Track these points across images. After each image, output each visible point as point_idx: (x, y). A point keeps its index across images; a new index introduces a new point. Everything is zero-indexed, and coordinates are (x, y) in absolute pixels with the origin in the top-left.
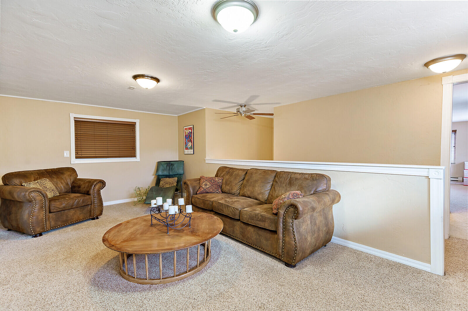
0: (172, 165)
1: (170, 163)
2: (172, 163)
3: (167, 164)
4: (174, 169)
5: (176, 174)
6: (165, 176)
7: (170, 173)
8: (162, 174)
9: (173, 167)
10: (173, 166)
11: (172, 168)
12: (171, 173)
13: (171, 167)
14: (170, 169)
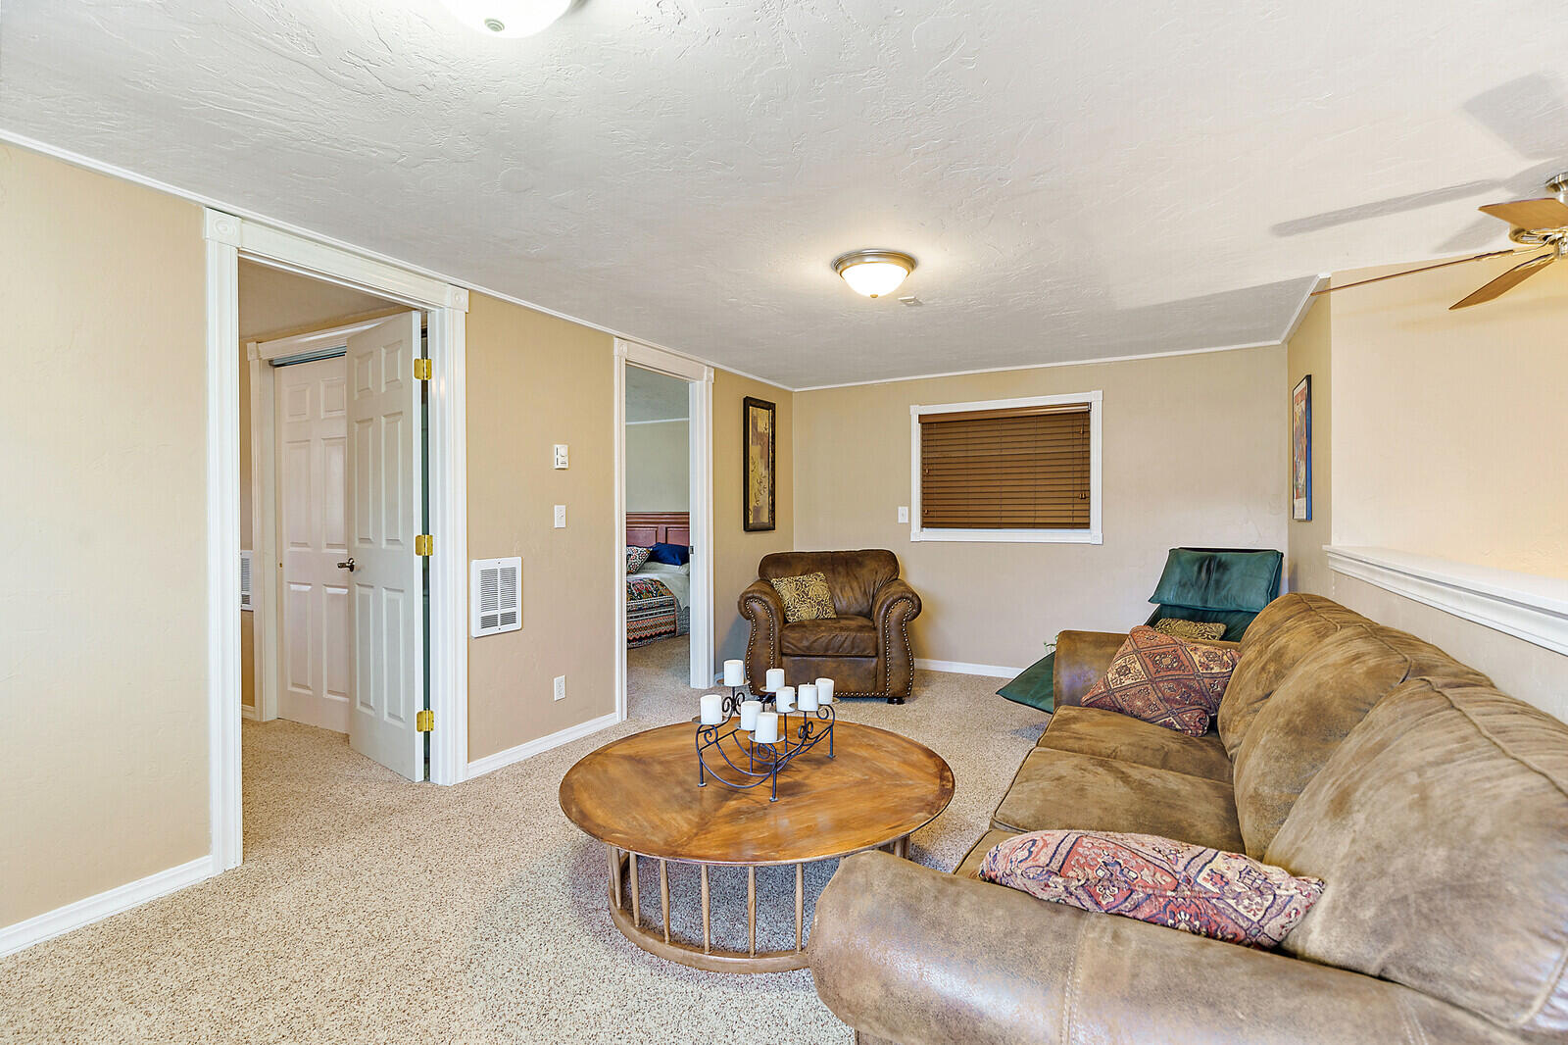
0: (1223, 567)
1: (1215, 557)
2: (1223, 559)
3: (1201, 561)
4: (1225, 586)
5: (1233, 607)
6: (1185, 613)
7: (1206, 601)
8: (1174, 602)
9: (1225, 578)
10: (1223, 574)
11: (1218, 582)
12: (1212, 604)
13: (1214, 576)
14: (1212, 582)
